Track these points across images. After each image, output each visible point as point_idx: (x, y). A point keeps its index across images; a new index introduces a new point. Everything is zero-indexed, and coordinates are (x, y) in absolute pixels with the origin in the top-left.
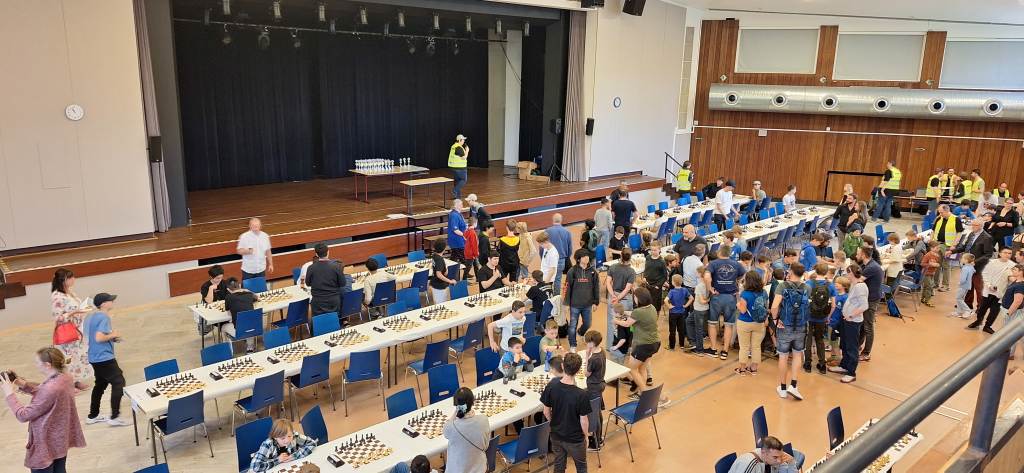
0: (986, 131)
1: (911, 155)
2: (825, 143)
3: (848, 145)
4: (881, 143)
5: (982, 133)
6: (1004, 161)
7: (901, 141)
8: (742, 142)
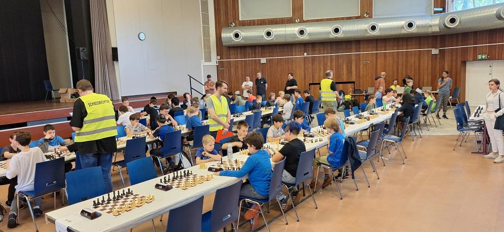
0: (407, 45)
1: (361, 67)
2: (305, 64)
3: (320, 64)
4: (341, 61)
5: (405, 47)
6: (422, 64)
7: (353, 58)
8: (250, 69)
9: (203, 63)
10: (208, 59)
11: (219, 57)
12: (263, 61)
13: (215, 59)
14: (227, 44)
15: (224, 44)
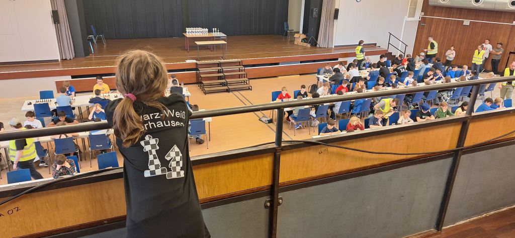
8: (451, 28)
9: (407, 19)
10: (412, 14)
11: (423, 13)
12: (467, 22)
13: (419, 14)
14: (433, 4)
15: (430, 3)
